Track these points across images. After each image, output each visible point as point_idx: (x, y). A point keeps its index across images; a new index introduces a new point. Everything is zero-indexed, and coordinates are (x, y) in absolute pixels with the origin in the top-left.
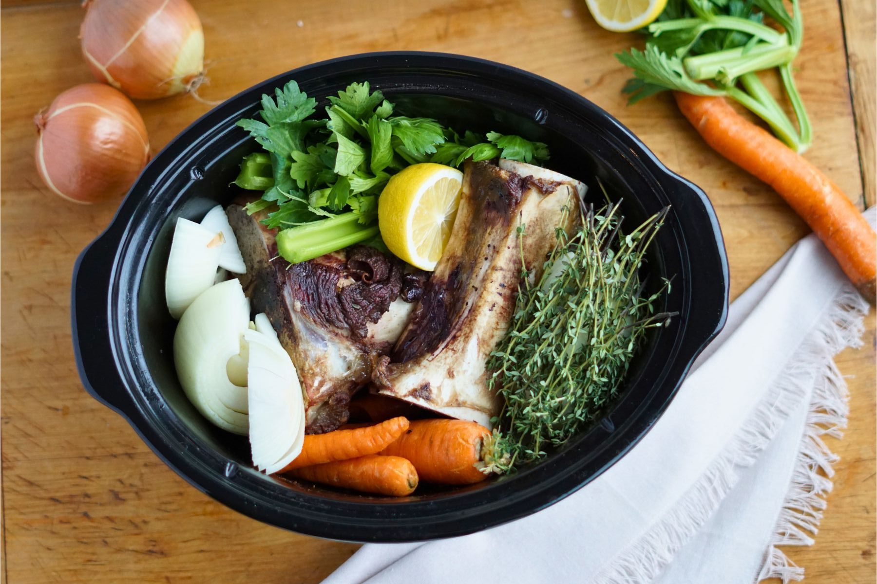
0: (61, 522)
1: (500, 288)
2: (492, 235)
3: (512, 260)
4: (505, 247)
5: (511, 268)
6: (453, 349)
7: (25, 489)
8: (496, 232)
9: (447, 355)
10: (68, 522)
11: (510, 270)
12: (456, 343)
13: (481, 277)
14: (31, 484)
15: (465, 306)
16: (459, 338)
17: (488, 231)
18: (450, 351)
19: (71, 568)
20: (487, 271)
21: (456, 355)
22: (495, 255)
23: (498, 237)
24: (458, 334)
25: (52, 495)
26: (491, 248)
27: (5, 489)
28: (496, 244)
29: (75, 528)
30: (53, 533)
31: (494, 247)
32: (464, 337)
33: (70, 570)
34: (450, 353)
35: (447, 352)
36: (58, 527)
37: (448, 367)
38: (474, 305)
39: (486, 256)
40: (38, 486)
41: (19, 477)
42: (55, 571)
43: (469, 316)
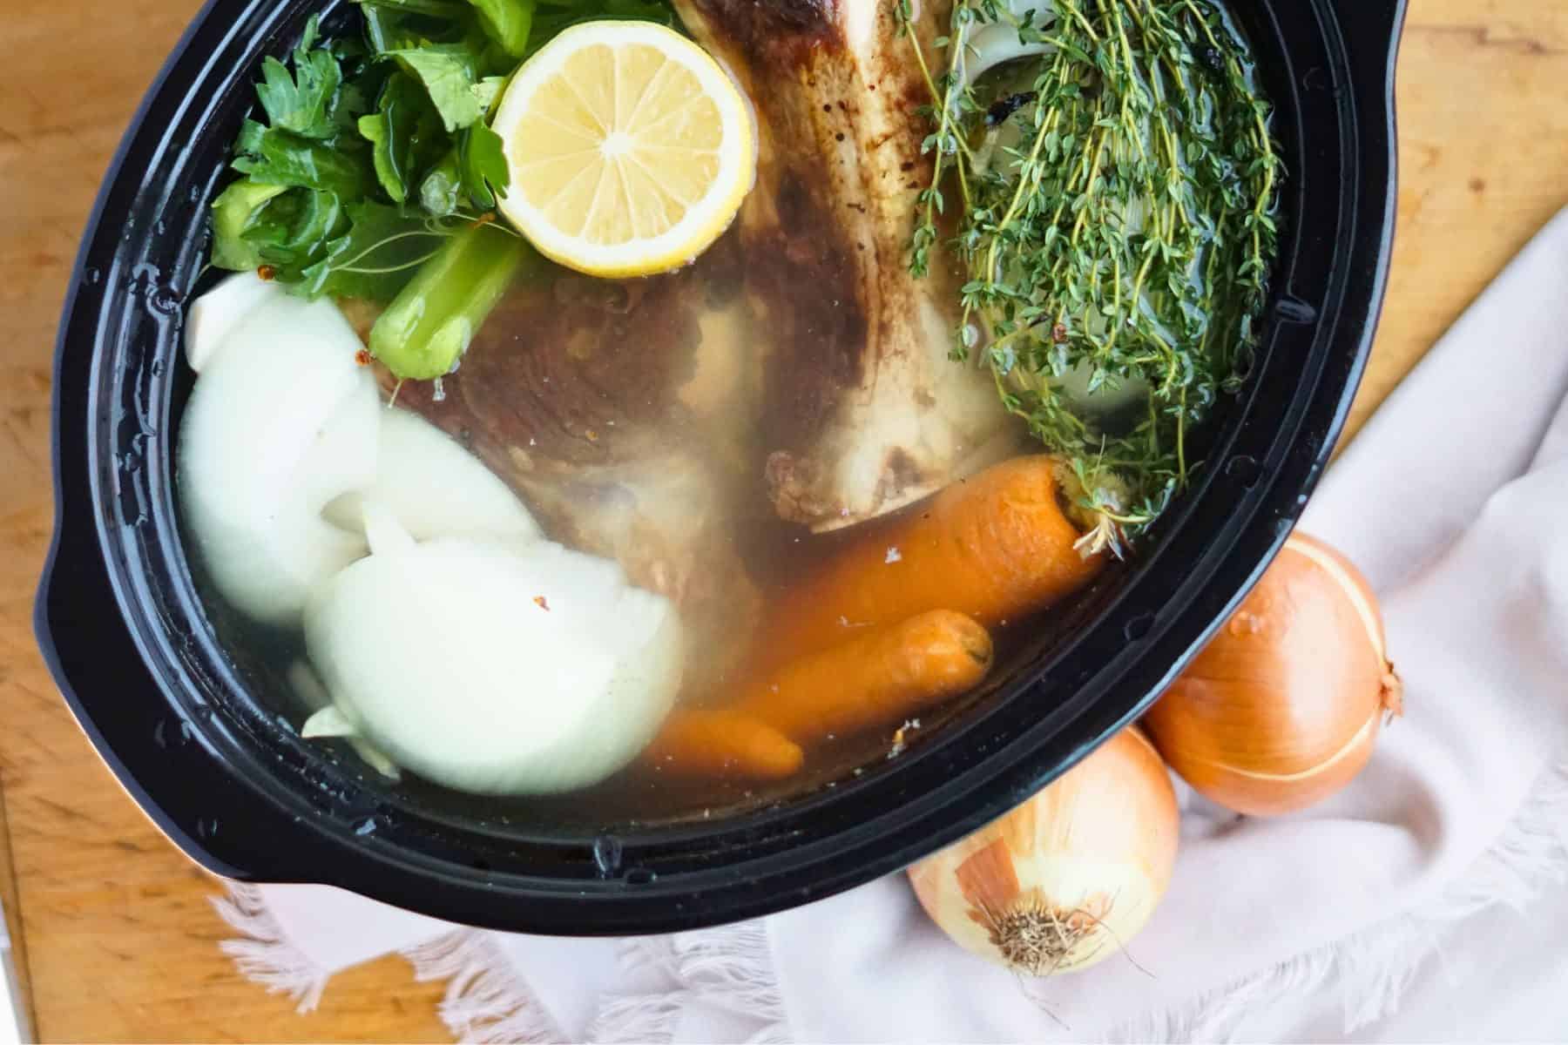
0: (147, 894)
1: (906, 175)
2: (820, 85)
3: (893, 106)
4: (864, 90)
5: (901, 121)
6: (896, 353)
7: (56, 826)
8: (825, 71)
9: (892, 370)
10: (159, 893)
11: (901, 128)
12: (894, 336)
13: (853, 180)
14: (67, 813)
15: (860, 254)
16: (894, 323)
17: (805, 78)
18: (893, 358)
19: (178, 995)
20: (859, 160)
21: (909, 360)
22: (855, 119)
23: (836, 82)
24: (887, 314)
25: (116, 836)
26: (836, 109)
27: (13, 831)
28: (837, 97)
29: (178, 906)
30: (130, 920)
31: (842, 105)
32: (901, 316)
33: (177, 1001)
34: (896, 362)
35: (887, 365)
36: (137, 907)
37: (909, 393)
38: (879, 242)
39: (835, 133)
40: (84, 817)
41: (40, 800)
42: (143, 1006)
43: (884, 268)
